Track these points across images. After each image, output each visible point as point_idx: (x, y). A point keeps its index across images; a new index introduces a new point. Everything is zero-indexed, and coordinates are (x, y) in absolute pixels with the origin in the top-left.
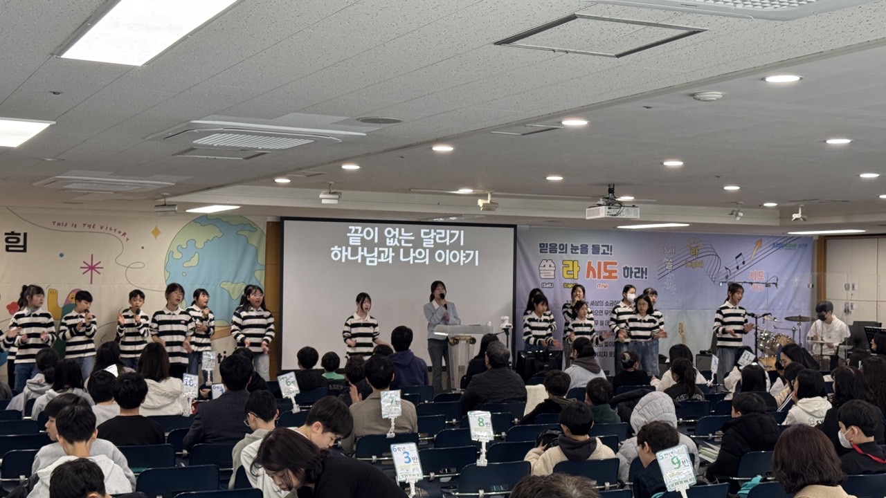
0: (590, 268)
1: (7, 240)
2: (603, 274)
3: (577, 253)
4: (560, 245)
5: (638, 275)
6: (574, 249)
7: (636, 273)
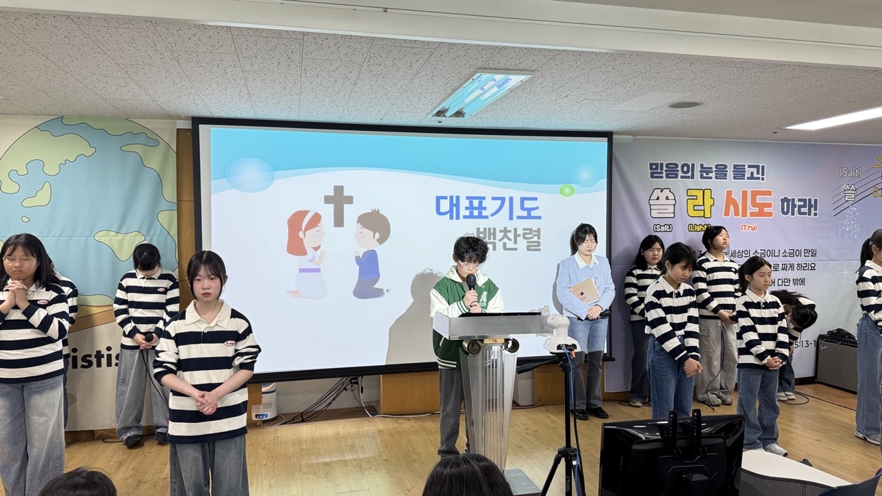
2: (751, 209)
3: (711, 178)
4: (683, 166)
5: (803, 210)
6: (705, 171)
7: (800, 207)
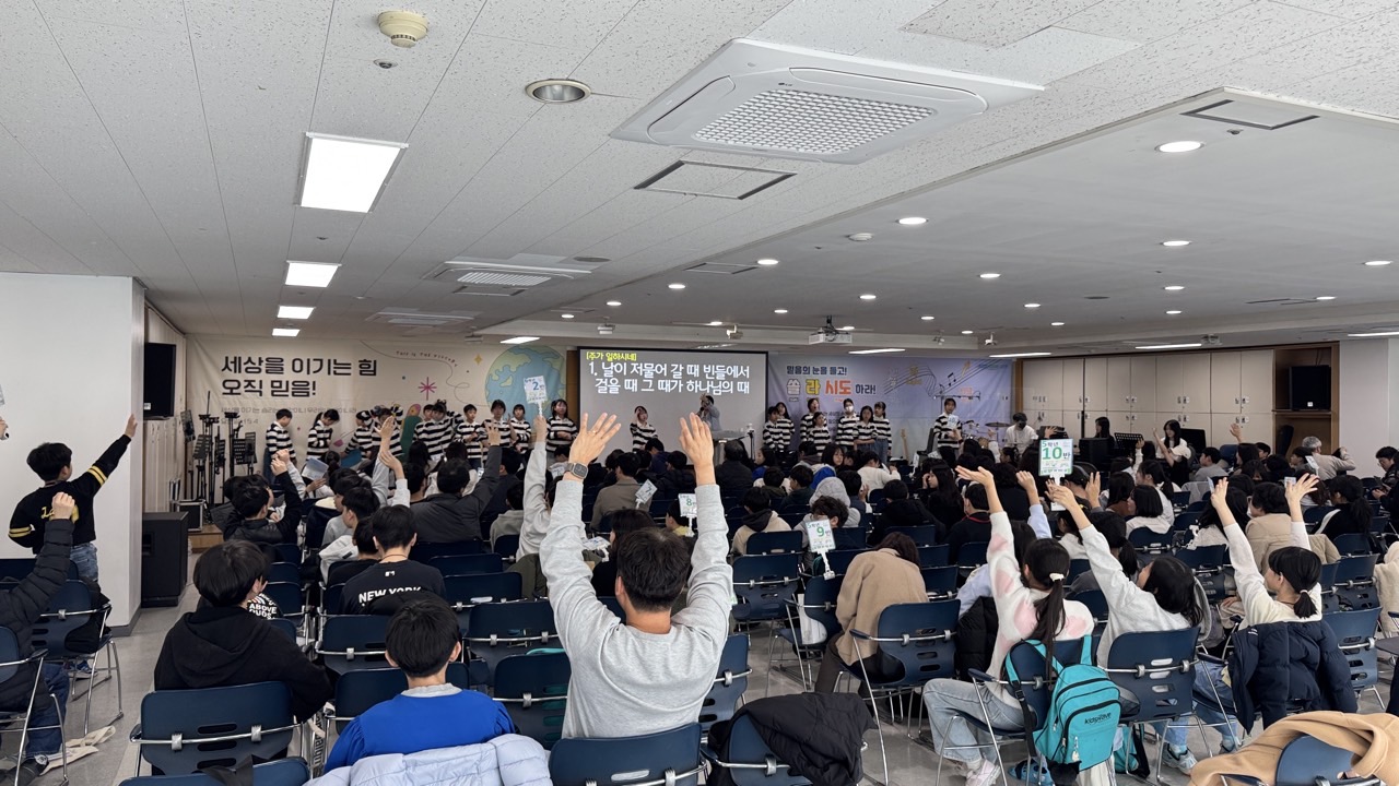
0: (828, 386)
1: (360, 366)
2: (839, 390)
3: (818, 374)
4: (804, 367)
5: (868, 391)
6: (815, 370)
7: (866, 389)
